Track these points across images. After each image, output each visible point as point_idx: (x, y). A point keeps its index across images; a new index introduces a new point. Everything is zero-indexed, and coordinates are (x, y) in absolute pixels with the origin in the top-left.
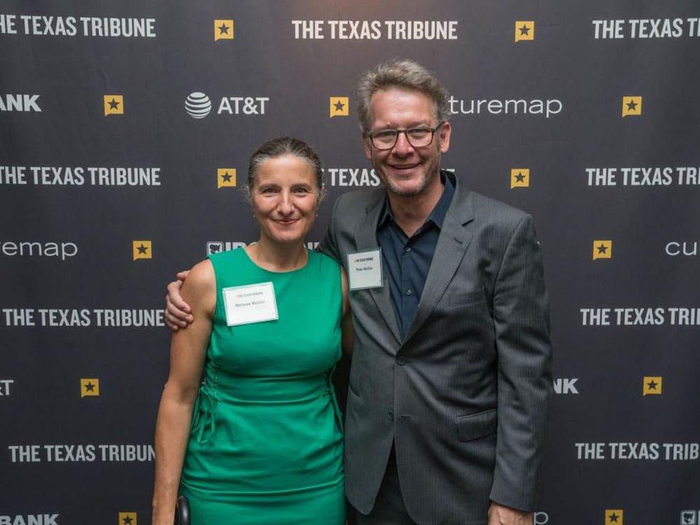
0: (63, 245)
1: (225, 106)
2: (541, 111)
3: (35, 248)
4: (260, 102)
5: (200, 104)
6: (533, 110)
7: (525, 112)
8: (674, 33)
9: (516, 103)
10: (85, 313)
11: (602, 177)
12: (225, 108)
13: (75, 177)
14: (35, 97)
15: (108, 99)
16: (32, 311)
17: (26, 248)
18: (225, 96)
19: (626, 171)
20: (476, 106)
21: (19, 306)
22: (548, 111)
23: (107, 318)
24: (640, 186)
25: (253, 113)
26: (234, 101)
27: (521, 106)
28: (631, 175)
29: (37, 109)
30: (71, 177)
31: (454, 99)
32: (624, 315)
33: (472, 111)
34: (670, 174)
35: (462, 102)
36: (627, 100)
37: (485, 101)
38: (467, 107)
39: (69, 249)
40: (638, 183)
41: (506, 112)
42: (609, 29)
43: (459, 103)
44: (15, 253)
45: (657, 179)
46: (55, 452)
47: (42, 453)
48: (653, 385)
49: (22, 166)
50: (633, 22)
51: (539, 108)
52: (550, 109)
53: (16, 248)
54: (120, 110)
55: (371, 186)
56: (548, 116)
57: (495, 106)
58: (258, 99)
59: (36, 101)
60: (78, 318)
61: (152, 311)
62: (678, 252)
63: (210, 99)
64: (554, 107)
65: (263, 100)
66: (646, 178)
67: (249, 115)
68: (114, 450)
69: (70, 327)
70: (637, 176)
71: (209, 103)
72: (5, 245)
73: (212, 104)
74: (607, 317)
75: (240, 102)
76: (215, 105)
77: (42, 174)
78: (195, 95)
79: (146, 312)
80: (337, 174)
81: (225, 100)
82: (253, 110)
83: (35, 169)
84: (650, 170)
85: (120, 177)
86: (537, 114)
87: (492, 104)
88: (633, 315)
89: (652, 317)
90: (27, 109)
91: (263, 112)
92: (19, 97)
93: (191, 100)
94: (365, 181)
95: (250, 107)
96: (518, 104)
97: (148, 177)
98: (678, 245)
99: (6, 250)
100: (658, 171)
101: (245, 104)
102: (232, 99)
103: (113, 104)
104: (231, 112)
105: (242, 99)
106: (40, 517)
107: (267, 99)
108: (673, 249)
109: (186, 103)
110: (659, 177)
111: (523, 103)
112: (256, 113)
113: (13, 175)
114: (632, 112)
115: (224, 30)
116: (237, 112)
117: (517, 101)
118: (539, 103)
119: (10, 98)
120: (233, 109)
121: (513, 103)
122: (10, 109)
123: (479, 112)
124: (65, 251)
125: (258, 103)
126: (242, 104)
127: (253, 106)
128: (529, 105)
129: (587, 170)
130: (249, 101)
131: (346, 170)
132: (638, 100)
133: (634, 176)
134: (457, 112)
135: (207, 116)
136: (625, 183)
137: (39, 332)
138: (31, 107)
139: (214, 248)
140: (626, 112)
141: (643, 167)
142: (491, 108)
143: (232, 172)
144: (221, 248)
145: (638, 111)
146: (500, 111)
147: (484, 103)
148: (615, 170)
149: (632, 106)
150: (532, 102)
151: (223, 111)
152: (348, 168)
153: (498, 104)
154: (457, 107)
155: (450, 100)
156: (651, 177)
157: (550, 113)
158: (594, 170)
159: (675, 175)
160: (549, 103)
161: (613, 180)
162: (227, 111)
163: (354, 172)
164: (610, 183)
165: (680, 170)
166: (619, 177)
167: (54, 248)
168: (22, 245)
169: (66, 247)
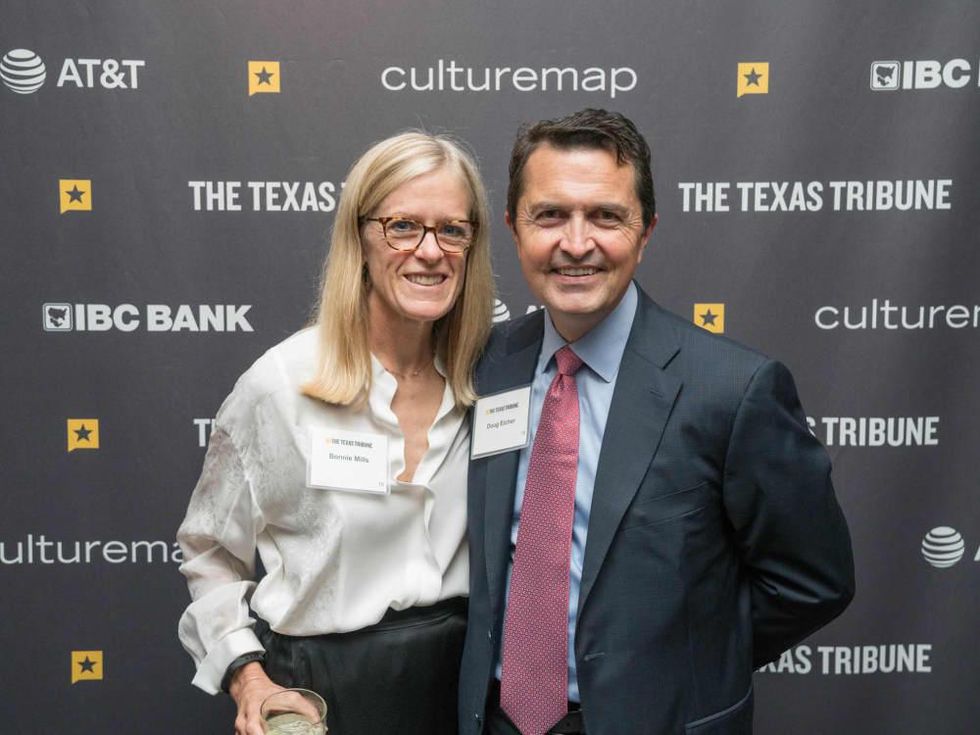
1: (69, 72)
2: (602, 87)
4: (129, 67)
5: (25, 70)
6: (589, 84)
7: (575, 88)
9: (560, 73)
12: (70, 78)
18: (69, 57)
19: (744, 187)
20: (493, 79)
22: (614, 86)
24: (769, 213)
25: (118, 87)
26: (85, 66)
27: (568, 78)
28: (754, 194)
31: (456, 67)
34: (819, 193)
35: (470, 71)
36: (744, 69)
37: (508, 70)
38: (479, 81)
41: (544, 88)
43: (466, 72)
45: (798, 202)
51: (598, 82)
52: (617, 83)
55: (320, 211)
56: (613, 95)
57: (525, 79)
58: (125, 63)
62: (836, 323)
63: (44, 60)
64: (623, 79)
65: (134, 65)
66: (779, 199)
67: (109, 90)
71: (43, 68)
75: (94, 66)
76: (53, 72)
78: (16, 53)
80: (263, 191)
81: (69, 63)
84: (785, 185)
86: (596, 92)
87: (519, 75)
91: (134, 85)
93: (10, 62)
94: (309, 203)
95: (114, 77)
96: (563, 76)
98: (836, 312)
100: (798, 187)
101: (103, 72)
102: (81, 62)
104: (80, 84)
105: (98, 62)
107: (142, 63)
108: (827, 318)
109: (2, 66)
110: (802, 198)
111: (571, 74)
112: (123, 86)
116: (90, 84)
117: (561, 70)
118: (599, 74)
120: (84, 79)
121: (554, 75)
123: (498, 88)
125: (126, 70)
126: (98, 70)
127: (117, 74)
128: (581, 77)
129: (681, 185)
130: (111, 67)
132: (762, 69)
134: (462, 89)
135: (39, 89)
136: (745, 207)
139: (57, 315)
140: (743, 88)
141: (774, 181)
142: (520, 82)
143: (84, 185)
144: (67, 316)
145: (762, 87)
146: (534, 86)
147: (506, 73)
148: (727, 185)
149: (753, 78)
150: (586, 72)
151: (67, 83)
152: (281, 181)
153: (530, 75)
154: (461, 79)
155: (450, 67)
156: (787, 197)
157: (617, 90)
158: (692, 185)
159: (827, 195)
160: (614, 73)
161: (724, 203)
162: (74, 83)
163: (291, 188)
164: (720, 208)
165: (837, 186)
166: (733, 197)
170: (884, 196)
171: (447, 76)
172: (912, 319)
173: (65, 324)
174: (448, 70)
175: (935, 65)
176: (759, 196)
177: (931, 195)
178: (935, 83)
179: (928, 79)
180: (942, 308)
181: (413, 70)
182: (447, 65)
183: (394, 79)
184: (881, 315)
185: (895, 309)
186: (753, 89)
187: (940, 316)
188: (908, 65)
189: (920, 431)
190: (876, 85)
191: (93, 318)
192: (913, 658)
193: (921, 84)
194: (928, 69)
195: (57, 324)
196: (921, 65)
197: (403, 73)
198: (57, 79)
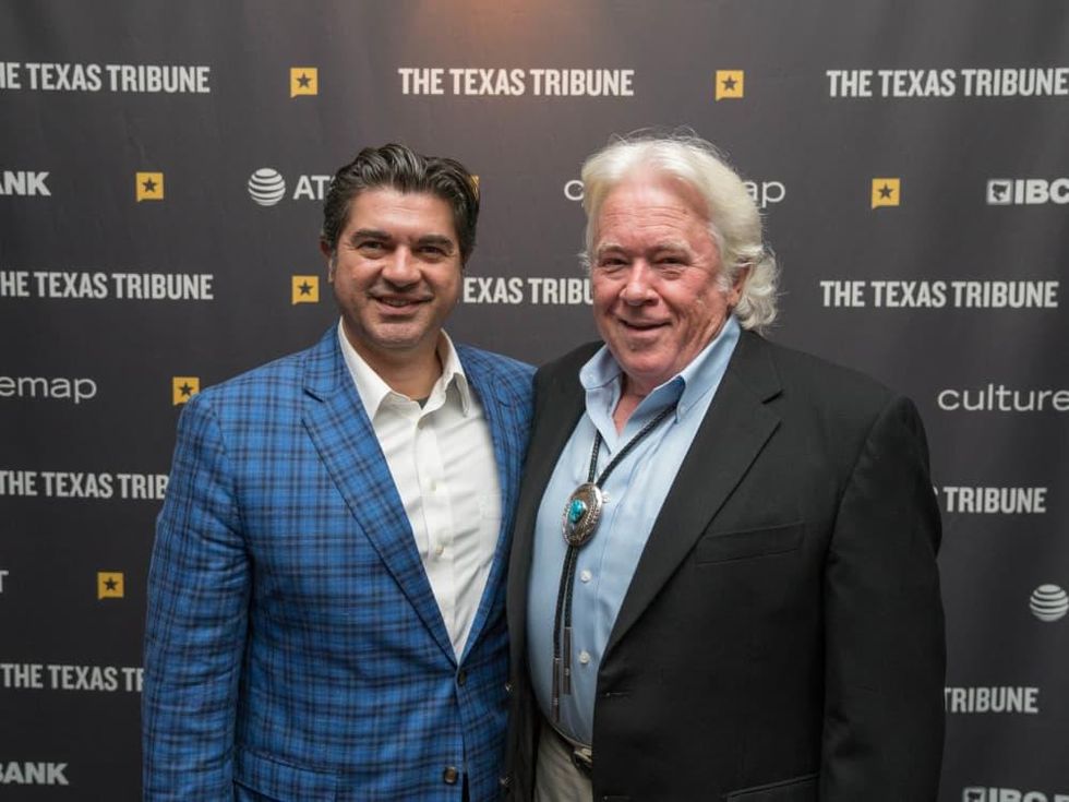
0: (77, 383)
2: (755, 197)
3: (38, 386)
5: (269, 186)
8: (943, 90)
10: (106, 480)
11: (845, 294)
12: (304, 192)
13: (94, 287)
14: (43, 175)
15: (142, 178)
16: (34, 474)
17: (27, 386)
18: (304, 174)
19: (878, 285)
21: (17, 467)
22: (764, 198)
23: (135, 487)
24: (899, 308)
26: (317, 182)
28: (887, 292)
29: (45, 192)
30: (90, 286)
34: (943, 292)
36: (878, 184)
39: (85, 389)
40: (896, 304)
42: (851, 83)
44: (12, 392)
45: (925, 298)
46: (61, 674)
47: (45, 676)
49: (23, 271)
50: (885, 74)
52: (768, 195)
53: (13, 385)
54: (158, 194)
55: (510, 303)
56: (764, 206)
59: (44, 181)
60: (95, 486)
62: (956, 406)
63: (284, 178)
64: (773, 192)
66: (908, 296)
69: (84, 498)
70: (895, 294)
75: (325, 182)
76: (291, 186)
77: (49, 282)
78: (262, 172)
81: (304, 179)
83: (41, 276)
84: (913, 284)
85: (156, 286)
90: (32, 192)
92: (21, 175)
93: (257, 179)
94: (500, 296)
97: (196, 287)
98: (956, 394)
100: (924, 286)
102: (314, 178)
103: (150, 186)
104: (312, 197)
105: (327, 178)
106: (41, 766)
108: (949, 400)
109: (251, 184)
110: (929, 295)
113: (12, 284)
115: (303, 82)
116: (321, 197)
118: (751, 187)
119: (9, 176)
120: (315, 192)
122: (9, 192)
124: (80, 391)
126: (328, 185)
129: (822, 283)
131: (474, 280)
132: (894, 184)
133: (890, 294)
135: (279, 202)
136: (878, 303)
138: (37, 190)
140: (877, 201)
141: (904, 281)
143: (313, 281)
145: (894, 200)
148: (862, 284)
149: (886, 192)
151: (301, 196)
152: (477, 277)
156: (915, 295)
157: (767, 201)
158: (832, 283)
159: (950, 293)
160: (765, 186)
161: (860, 299)
162: (307, 196)
163: (485, 283)
164: (856, 303)
165: (958, 285)
166: (868, 294)
167: (62, 387)
168: (21, 381)
169: (80, 386)
170: (1000, 294)
172: (1024, 402)
175: (1043, 184)
176: (891, 294)
177: (1040, 294)
178: (1043, 199)
179: (1037, 195)
180: (1049, 393)
183: (575, 191)
184: (996, 398)
185: (1008, 393)
186: (886, 202)
187: (1048, 400)
188: (1020, 184)
189: (1029, 500)
190: (992, 199)
192: (1021, 699)
193: (1031, 200)
194: (1037, 187)
196: (1031, 183)
198: (292, 194)
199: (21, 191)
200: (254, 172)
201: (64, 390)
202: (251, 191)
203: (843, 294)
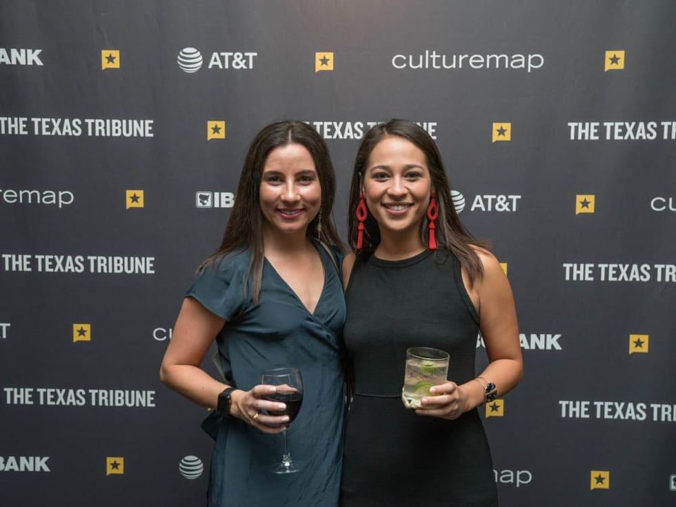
0: (60, 194)
1: (215, 61)
2: (523, 66)
3: (34, 196)
4: (248, 57)
5: (191, 59)
6: (515, 64)
7: (507, 66)
9: (498, 58)
10: (79, 260)
11: (585, 131)
12: (215, 63)
13: (73, 128)
14: (38, 52)
15: (105, 53)
16: (30, 256)
17: (25, 196)
19: (608, 125)
20: (458, 61)
21: (17, 252)
22: (530, 65)
23: (100, 265)
24: (623, 141)
25: (242, 68)
27: (502, 60)
28: (615, 130)
29: (39, 63)
30: (69, 128)
31: (436, 54)
32: (608, 271)
33: (454, 66)
34: (654, 129)
35: (444, 57)
36: (609, 54)
37: (467, 56)
38: (449, 62)
39: (66, 198)
40: (621, 138)
41: (488, 66)
43: (442, 57)
44: (15, 200)
45: (641, 133)
46: (46, 395)
47: (35, 396)
48: (639, 344)
49: (23, 117)
51: (521, 63)
52: (532, 63)
53: (16, 196)
54: (116, 64)
55: (355, 139)
56: (529, 71)
57: (476, 61)
58: (246, 54)
59: (38, 56)
60: (72, 264)
61: (143, 259)
62: (664, 208)
63: (202, 54)
64: (536, 61)
65: (251, 55)
66: (629, 132)
67: (237, 70)
68: (103, 395)
69: (64, 273)
70: (620, 130)
72: (5, 193)
73: (203, 59)
74: (591, 272)
75: (229, 57)
76: (206, 60)
77: (42, 125)
78: (187, 50)
79: (137, 259)
80: (322, 127)
81: (215, 55)
82: (242, 65)
83: (36, 120)
84: (633, 124)
85: (115, 128)
86: (519, 69)
87: (473, 59)
88: (618, 272)
89: (638, 273)
90: (30, 63)
91: (251, 67)
92: (23, 51)
93: (183, 55)
94: (348, 134)
95: (240, 62)
96: (500, 59)
97: (142, 128)
98: (664, 200)
99: (7, 198)
100: (641, 125)
101: (234, 59)
102: (222, 54)
103: (110, 59)
104: (221, 67)
105: (231, 54)
106: (31, 459)
107: (256, 54)
108: (658, 204)
109: (179, 58)
110: (644, 131)
111: (504, 58)
112: (245, 67)
113: (15, 126)
114: (614, 66)
116: (227, 67)
117: (498, 55)
118: (521, 58)
119: (14, 52)
120: (223, 64)
121: (495, 58)
122: (14, 62)
123: (460, 66)
124: (62, 199)
125: (246, 58)
126: (231, 59)
127: (241, 60)
128: (510, 60)
129: (569, 124)
130: (238, 56)
131: (330, 123)
132: (621, 54)
133: (617, 131)
134: (439, 67)
135: (199, 70)
136: (608, 137)
137: (35, 277)
138: (34, 61)
139: (204, 198)
140: (609, 66)
141: (627, 121)
142: (473, 63)
143: (221, 124)
144: (210, 198)
145: (620, 65)
146: (482, 65)
147: (466, 58)
148: (597, 124)
149: (615, 60)
150: (513, 57)
151: (213, 66)
152: (333, 121)
153: (479, 59)
154: (439, 62)
155: (432, 54)
156: (635, 131)
157: (531, 68)
158: (576, 124)
159: (659, 130)
160: (530, 57)
161: (595, 134)
162: (218, 66)
163: (338, 125)
164: (593, 138)
165: (666, 124)
166: (601, 131)
167: (51, 196)
168: (21, 193)
169: (62, 196)
171: (430, 60)
173: (208, 204)
174: (431, 56)
181: (411, 57)
182: (431, 53)
183: (399, 62)
191: (224, 200)
195: (204, 204)
197: (405, 58)
198: (208, 64)
199: (23, 62)
200: (181, 49)
201: (51, 199)
202: (179, 63)
203: (583, 131)
